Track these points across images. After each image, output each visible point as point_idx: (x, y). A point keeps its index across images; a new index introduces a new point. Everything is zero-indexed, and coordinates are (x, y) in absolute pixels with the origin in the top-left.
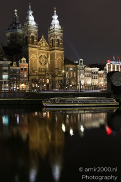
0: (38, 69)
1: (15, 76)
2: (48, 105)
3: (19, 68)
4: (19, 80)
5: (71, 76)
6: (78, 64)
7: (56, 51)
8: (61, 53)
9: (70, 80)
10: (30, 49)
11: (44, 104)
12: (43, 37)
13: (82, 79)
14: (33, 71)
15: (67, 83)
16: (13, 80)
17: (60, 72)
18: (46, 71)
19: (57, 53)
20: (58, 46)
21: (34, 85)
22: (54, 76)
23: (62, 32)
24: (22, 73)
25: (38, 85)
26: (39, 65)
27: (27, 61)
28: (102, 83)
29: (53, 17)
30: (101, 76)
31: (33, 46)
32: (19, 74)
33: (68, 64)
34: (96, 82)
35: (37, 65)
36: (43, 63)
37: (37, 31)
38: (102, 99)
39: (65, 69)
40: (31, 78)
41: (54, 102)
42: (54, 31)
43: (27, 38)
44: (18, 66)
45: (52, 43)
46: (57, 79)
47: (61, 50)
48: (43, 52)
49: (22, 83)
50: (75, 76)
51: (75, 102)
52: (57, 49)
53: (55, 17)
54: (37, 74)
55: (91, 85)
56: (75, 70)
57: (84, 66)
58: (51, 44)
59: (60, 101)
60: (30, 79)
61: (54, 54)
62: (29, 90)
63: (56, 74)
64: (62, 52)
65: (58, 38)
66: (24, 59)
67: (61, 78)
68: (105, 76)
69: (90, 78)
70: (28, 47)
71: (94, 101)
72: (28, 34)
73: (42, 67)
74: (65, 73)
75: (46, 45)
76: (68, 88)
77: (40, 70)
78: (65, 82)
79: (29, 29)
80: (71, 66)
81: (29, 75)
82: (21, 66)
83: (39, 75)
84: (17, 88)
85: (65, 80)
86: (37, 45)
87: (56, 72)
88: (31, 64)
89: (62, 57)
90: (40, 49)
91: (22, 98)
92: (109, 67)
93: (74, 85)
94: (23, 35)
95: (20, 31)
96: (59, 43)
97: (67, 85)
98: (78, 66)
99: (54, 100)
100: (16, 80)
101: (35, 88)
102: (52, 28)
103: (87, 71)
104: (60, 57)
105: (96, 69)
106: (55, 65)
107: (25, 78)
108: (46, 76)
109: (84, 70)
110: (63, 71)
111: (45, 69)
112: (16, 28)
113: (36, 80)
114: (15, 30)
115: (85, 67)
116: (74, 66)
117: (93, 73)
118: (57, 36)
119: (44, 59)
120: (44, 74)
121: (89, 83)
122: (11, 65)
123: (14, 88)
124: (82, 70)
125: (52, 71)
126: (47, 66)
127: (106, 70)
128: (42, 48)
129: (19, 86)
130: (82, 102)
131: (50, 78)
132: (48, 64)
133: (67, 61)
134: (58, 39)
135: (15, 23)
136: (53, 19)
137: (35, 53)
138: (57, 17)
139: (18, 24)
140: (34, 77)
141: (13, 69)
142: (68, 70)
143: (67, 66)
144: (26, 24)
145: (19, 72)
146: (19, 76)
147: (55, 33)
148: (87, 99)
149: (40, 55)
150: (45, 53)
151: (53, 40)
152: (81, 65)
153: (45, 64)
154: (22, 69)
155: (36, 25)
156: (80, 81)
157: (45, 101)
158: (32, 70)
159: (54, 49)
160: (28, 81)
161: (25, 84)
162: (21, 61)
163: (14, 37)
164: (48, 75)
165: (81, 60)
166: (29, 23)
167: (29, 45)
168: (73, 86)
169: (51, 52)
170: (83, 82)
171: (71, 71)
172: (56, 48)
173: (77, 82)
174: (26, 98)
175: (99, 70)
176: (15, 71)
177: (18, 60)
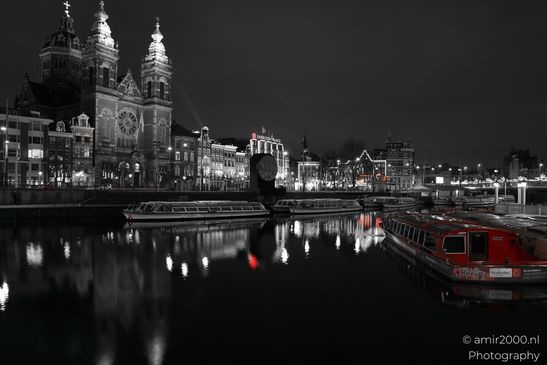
0: (116, 142)
1: (61, 154)
2: (135, 217)
3: (71, 136)
4: (72, 164)
5: (186, 158)
6: (198, 136)
7: (157, 107)
8: (166, 112)
9: (183, 166)
10: (99, 96)
11: (127, 216)
12: (128, 74)
13: (206, 165)
14: (105, 144)
15: (177, 172)
16: (56, 163)
17: (163, 150)
18: (133, 147)
19: (158, 111)
20: (161, 97)
21: (105, 176)
22: (150, 157)
23: (170, 70)
24: (77, 147)
25: (116, 174)
26: (120, 132)
27: (92, 122)
28: (242, 174)
29: (153, 36)
30: (240, 160)
31: (106, 90)
32: (71, 149)
33: (180, 135)
34: (231, 171)
35: (113, 132)
36: (128, 128)
37: (116, 59)
38: (240, 205)
39: (173, 146)
40: (99, 159)
41: (149, 210)
42: (153, 65)
43: (92, 71)
44: (69, 130)
45: (149, 88)
46: (156, 163)
47: (166, 106)
48: (128, 106)
49: (78, 171)
50: (192, 159)
51: (192, 210)
52: (158, 104)
53: (158, 37)
54: (113, 152)
55: (223, 177)
56: (194, 147)
57: (209, 141)
58: (146, 91)
59: (161, 209)
60: (96, 162)
61: (152, 112)
62: (96, 186)
63: (155, 153)
64: (169, 109)
65: (162, 80)
66: (84, 117)
67: (164, 163)
68: (247, 161)
69: (221, 165)
70: (95, 91)
71: (226, 208)
72: (95, 63)
73: (126, 137)
74: (173, 153)
75: (135, 91)
76: (179, 182)
77: (120, 144)
78: (173, 171)
79: (98, 53)
80: (186, 139)
81: (94, 153)
82: (77, 131)
83: (118, 154)
84: (66, 180)
85: (173, 166)
86: (115, 89)
87: (156, 150)
88: (100, 129)
89: (167, 119)
90: (121, 100)
91: (78, 202)
92: (255, 146)
93: (191, 177)
94: (84, 63)
95: (76, 53)
96: (162, 91)
97: (177, 177)
98: (200, 140)
99: (149, 206)
100: (63, 163)
101: (109, 181)
102: (150, 58)
103: (217, 151)
104: (164, 119)
105: (232, 148)
106: (153, 135)
107: (86, 159)
108: (134, 156)
109: (210, 148)
110: (170, 149)
111: (132, 141)
112: (67, 46)
113: (111, 164)
114: (64, 49)
115: (213, 142)
116: (192, 140)
117: (227, 154)
118: (159, 76)
119: (130, 120)
120: (129, 151)
121: (219, 173)
122: (53, 127)
123: (59, 179)
124: (207, 148)
125: (146, 148)
126: (136, 136)
127: (249, 151)
128: (126, 97)
129: (70, 177)
130: (204, 209)
131: (143, 161)
132: (137, 131)
133: (177, 130)
134: (162, 83)
135: (65, 34)
136: (152, 40)
137: (111, 105)
138: (161, 37)
139: (73, 36)
140: (106, 158)
141: (57, 138)
142: (179, 147)
143: (177, 138)
144: (90, 40)
145: (72, 145)
146: (72, 153)
147: (156, 69)
148: (214, 205)
149: (122, 111)
150: (133, 108)
151: (150, 82)
152: (204, 138)
153: (133, 130)
154: (78, 139)
155: (115, 47)
156: (202, 170)
157: (130, 208)
158: (104, 142)
159: (153, 103)
160: (93, 164)
161: (86, 172)
162: (76, 120)
163: (62, 63)
164: (138, 156)
165: (206, 128)
166: (100, 40)
167: (97, 87)
168: (188, 178)
169: (147, 107)
170: (207, 171)
171: (186, 148)
172: (156, 100)
173: (196, 171)
174: (87, 203)
175: (238, 150)
176: (60, 142)
177: (69, 119)
